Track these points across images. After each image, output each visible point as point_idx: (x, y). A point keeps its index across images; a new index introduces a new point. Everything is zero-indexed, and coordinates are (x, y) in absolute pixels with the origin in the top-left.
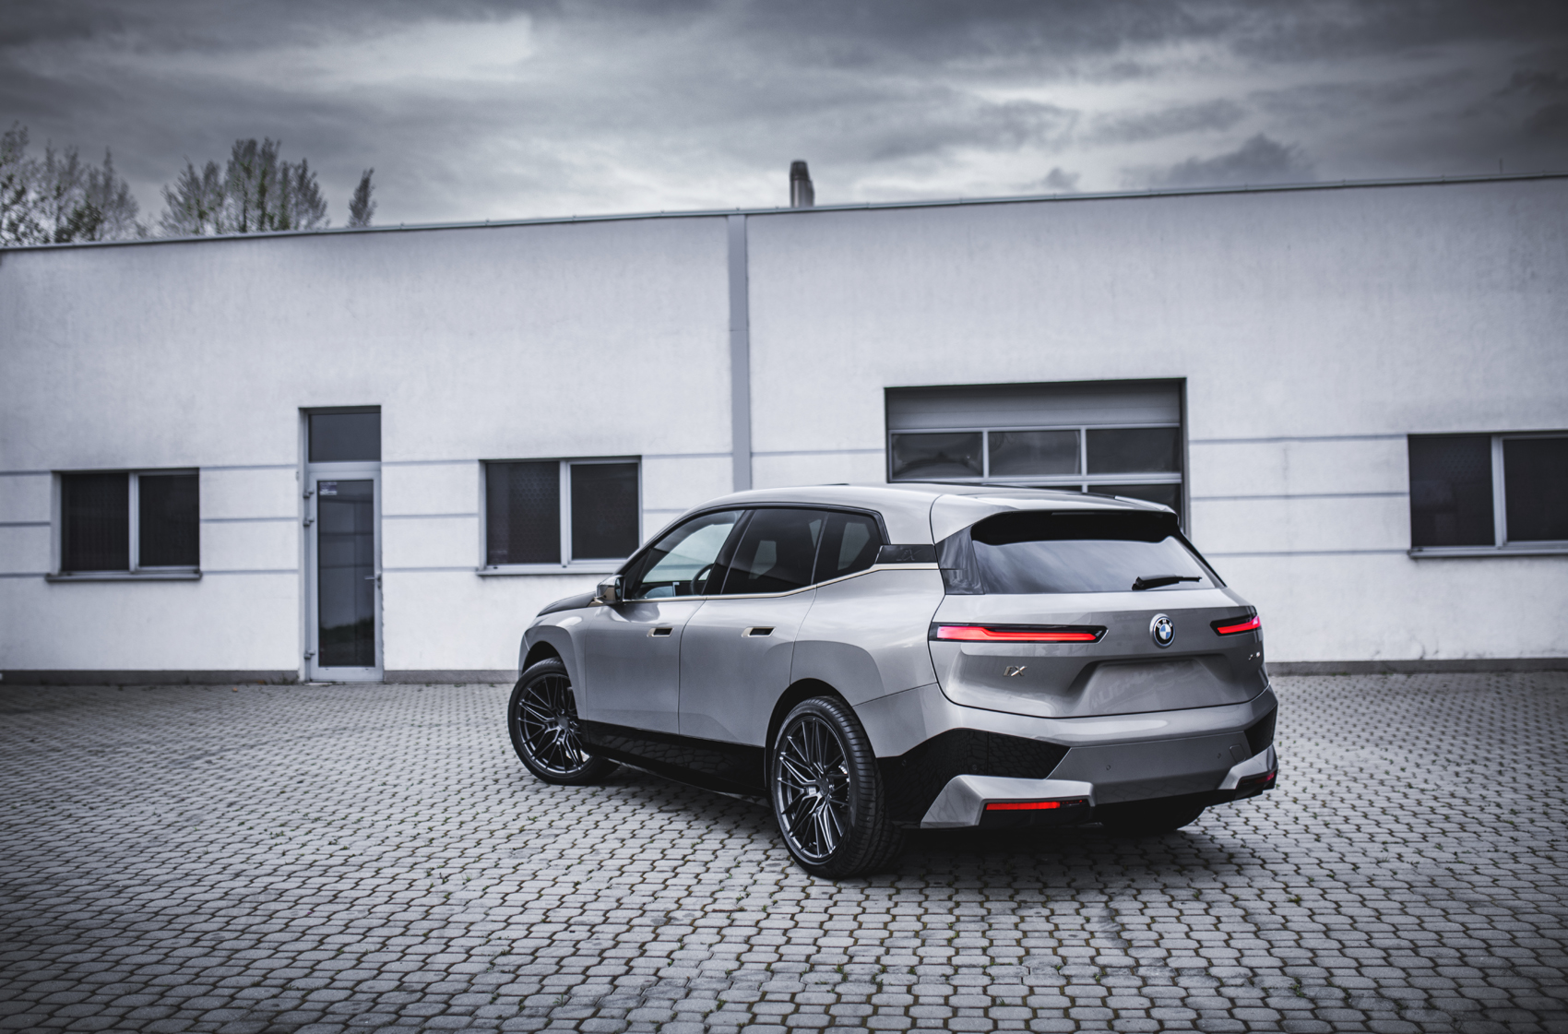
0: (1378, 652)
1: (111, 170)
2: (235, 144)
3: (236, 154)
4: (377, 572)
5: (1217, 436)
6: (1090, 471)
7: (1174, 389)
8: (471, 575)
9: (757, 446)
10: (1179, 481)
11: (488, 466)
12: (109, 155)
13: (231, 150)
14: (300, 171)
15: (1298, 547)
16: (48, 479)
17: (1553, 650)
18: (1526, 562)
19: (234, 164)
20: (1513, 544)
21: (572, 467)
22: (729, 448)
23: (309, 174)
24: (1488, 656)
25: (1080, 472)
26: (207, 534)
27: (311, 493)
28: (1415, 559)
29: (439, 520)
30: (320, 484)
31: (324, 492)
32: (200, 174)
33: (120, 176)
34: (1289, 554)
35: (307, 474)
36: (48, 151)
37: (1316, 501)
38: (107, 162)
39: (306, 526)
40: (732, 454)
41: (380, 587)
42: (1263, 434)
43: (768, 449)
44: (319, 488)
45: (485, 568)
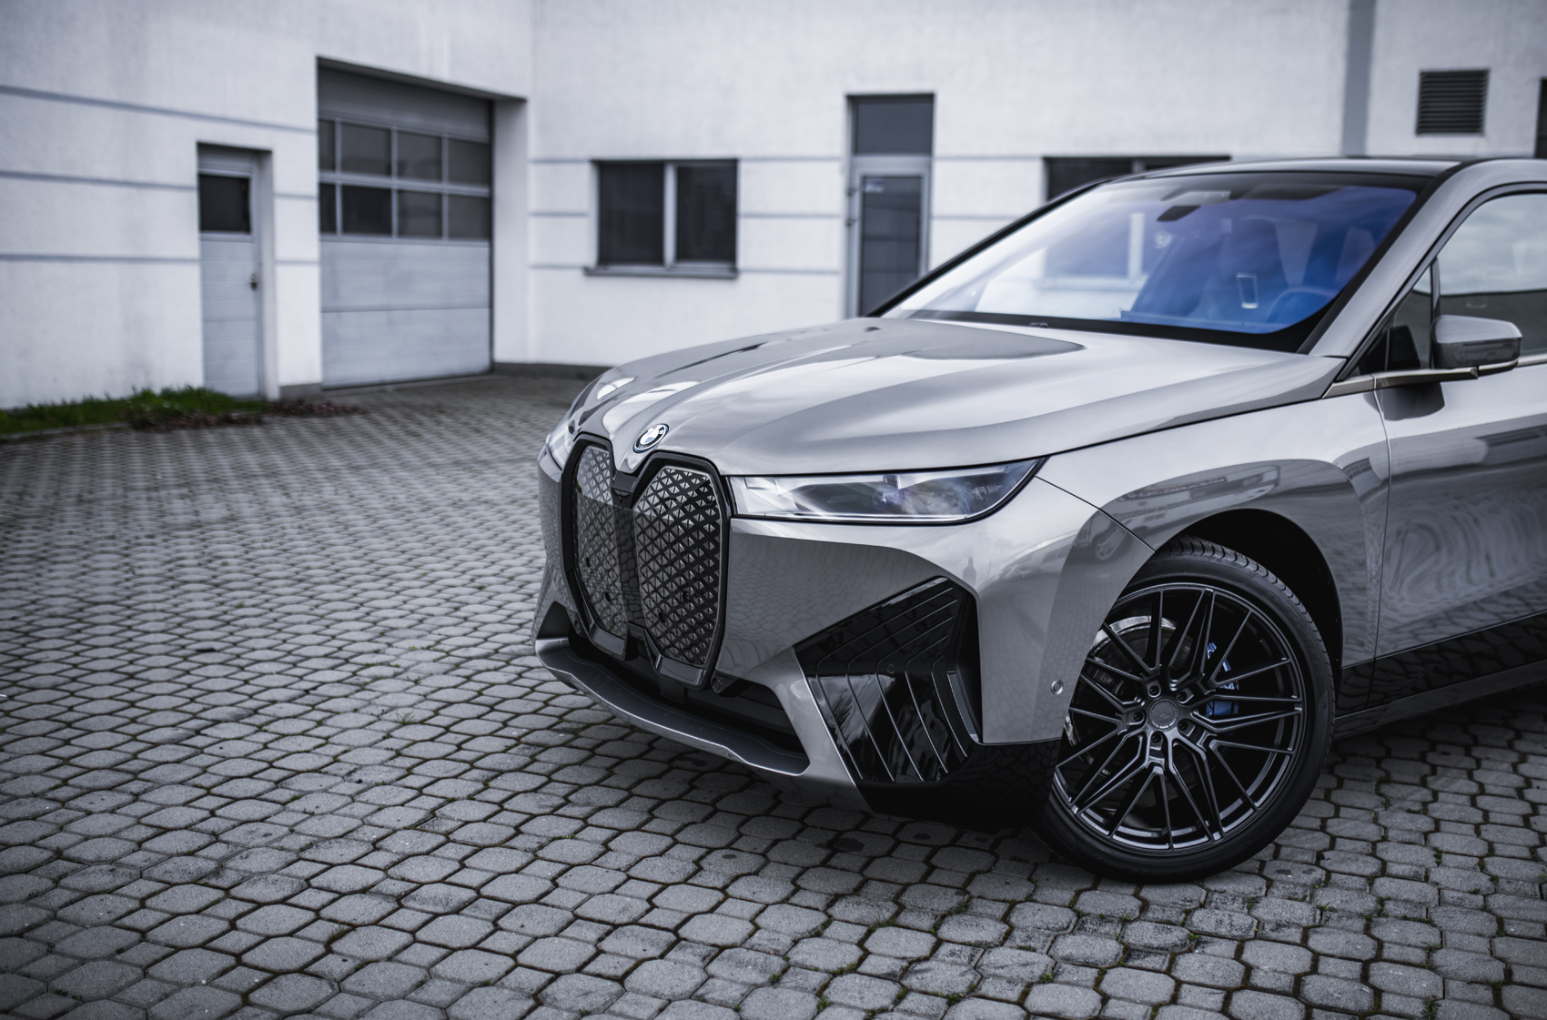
11: (1051, 162)
16: (588, 167)
26: (746, 230)
27: (855, 189)
30: (865, 179)
31: (870, 188)
35: (852, 168)
39: (849, 224)
44: (864, 184)
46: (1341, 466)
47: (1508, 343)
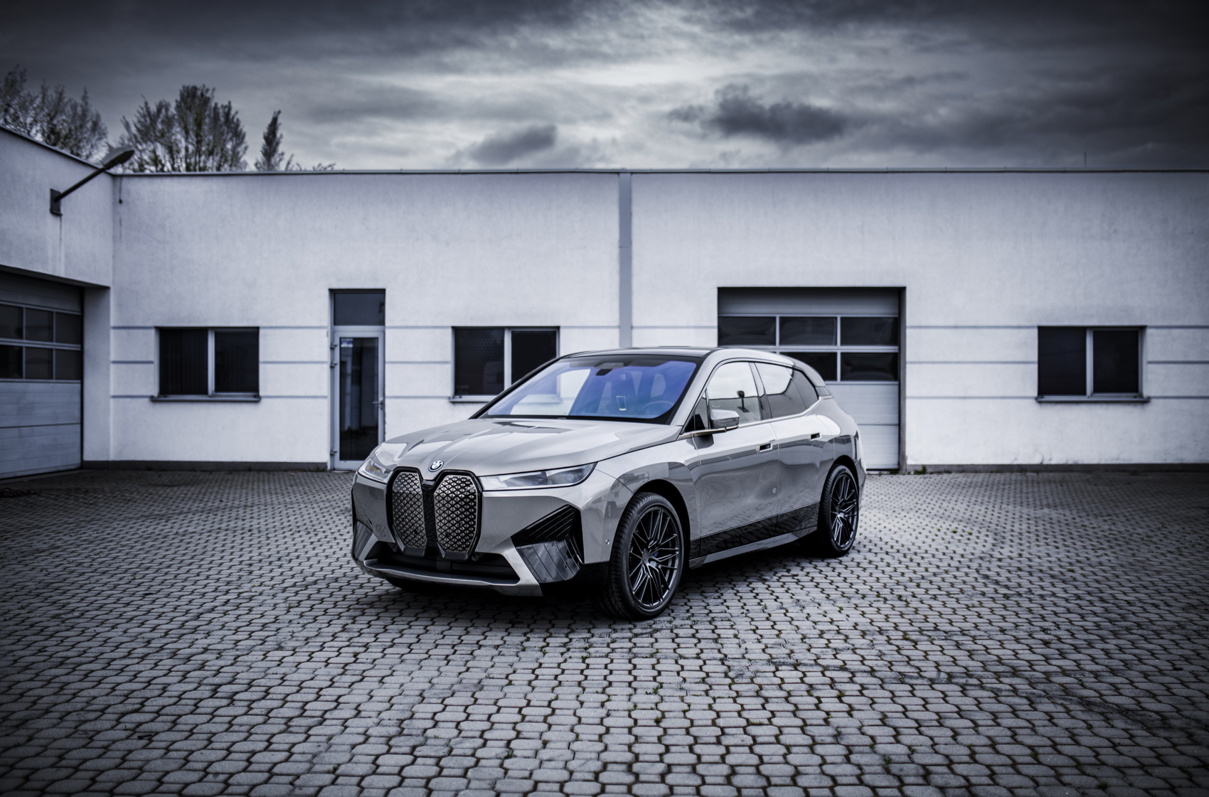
0: (1016, 459)
1: (87, 103)
2: (181, 88)
3: (182, 95)
4: (381, 399)
5: (923, 324)
6: (842, 343)
7: (898, 294)
8: (445, 402)
9: (636, 321)
10: (897, 351)
11: (457, 331)
12: (86, 92)
13: (178, 93)
14: (226, 110)
15: (971, 393)
16: (153, 332)
17: (1118, 459)
18: (1104, 406)
19: (180, 103)
20: (1096, 395)
21: (512, 332)
22: (617, 323)
23: (233, 112)
24: (1080, 462)
25: (836, 344)
26: (264, 371)
27: (336, 346)
28: (1040, 402)
29: (424, 365)
30: (341, 340)
31: (344, 345)
32: (153, 108)
33: (94, 108)
34: (965, 398)
35: (333, 333)
36: (43, 87)
37: (982, 366)
38: (85, 98)
39: (332, 367)
40: (619, 327)
41: (383, 408)
42: (951, 323)
43: (643, 325)
44: (341, 343)
45: (454, 397)
46: (687, 465)
47: (734, 419)
